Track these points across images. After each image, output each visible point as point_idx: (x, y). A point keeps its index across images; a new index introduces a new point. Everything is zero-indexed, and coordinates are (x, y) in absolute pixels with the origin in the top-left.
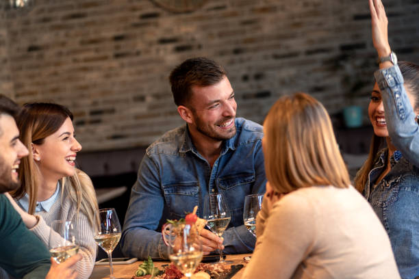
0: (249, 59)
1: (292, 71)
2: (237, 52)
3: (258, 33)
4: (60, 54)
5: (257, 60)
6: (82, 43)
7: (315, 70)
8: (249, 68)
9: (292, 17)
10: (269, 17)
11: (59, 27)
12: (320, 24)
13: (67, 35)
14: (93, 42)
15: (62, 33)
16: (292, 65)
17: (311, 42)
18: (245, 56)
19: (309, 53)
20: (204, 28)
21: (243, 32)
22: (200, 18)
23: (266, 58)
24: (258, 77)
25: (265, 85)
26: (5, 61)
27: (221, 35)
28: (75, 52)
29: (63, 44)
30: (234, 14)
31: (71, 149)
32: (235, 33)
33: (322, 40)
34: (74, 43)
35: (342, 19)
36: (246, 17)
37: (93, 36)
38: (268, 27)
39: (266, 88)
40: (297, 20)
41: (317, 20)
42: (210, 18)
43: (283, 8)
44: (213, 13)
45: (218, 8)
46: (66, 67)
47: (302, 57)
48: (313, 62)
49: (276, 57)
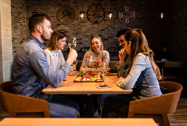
0: (79, 36)
1: (87, 39)
2: (76, 34)
3: (81, 31)
5: (80, 36)
8: (79, 38)
10: (84, 28)
12: (94, 30)
16: (88, 38)
18: (78, 35)
20: (70, 28)
21: (78, 30)
22: (69, 26)
23: (82, 36)
24: (80, 40)
25: (81, 41)
26: (26, 30)
27: (73, 30)
30: (77, 26)
31: (64, 44)
32: (76, 30)
35: (98, 30)
36: (79, 27)
38: (83, 30)
39: (82, 42)
41: (93, 29)
42: (71, 26)
43: (87, 26)
44: (72, 25)
45: (73, 25)
47: (89, 37)
49: (84, 36)
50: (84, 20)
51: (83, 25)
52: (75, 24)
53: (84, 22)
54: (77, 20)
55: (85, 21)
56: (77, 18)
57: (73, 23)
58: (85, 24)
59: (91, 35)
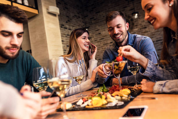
4: (99, 47)
6: (104, 45)
7: (159, 45)
9: (152, 33)
11: (98, 42)
12: (159, 34)
13: (100, 43)
14: (106, 44)
15: (99, 43)
17: (157, 38)
19: (157, 41)
28: (102, 47)
29: (100, 45)
31: (86, 42)
33: (160, 38)
34: (102, 45)
37: (106, 43)
40: (153, 34)
41: (159, 33)
43: (149, 31)
46: (100, 50)
48: (158, 43)
50: (145, 26)
51: (144, 31)
52: (136, 32)
53: (146, 28)
54: (137, 28)
55: (147, 26)
56: (136, 26)
57: (133, 31)
58: (147, 29)
59: (156, 40)
